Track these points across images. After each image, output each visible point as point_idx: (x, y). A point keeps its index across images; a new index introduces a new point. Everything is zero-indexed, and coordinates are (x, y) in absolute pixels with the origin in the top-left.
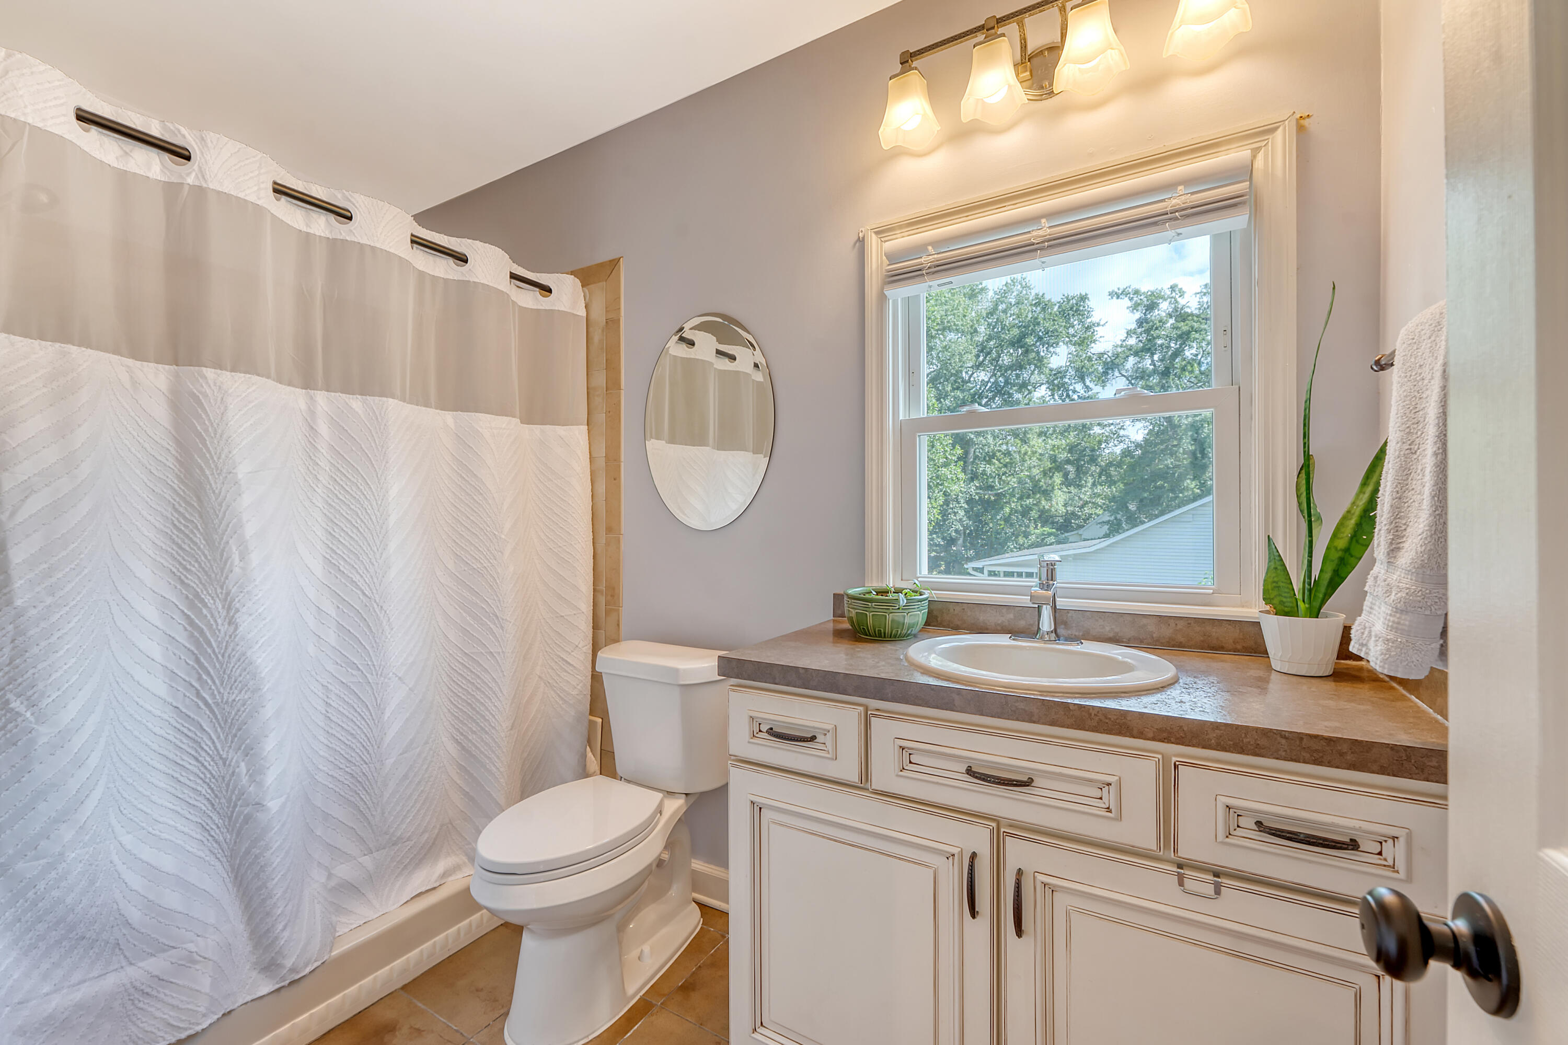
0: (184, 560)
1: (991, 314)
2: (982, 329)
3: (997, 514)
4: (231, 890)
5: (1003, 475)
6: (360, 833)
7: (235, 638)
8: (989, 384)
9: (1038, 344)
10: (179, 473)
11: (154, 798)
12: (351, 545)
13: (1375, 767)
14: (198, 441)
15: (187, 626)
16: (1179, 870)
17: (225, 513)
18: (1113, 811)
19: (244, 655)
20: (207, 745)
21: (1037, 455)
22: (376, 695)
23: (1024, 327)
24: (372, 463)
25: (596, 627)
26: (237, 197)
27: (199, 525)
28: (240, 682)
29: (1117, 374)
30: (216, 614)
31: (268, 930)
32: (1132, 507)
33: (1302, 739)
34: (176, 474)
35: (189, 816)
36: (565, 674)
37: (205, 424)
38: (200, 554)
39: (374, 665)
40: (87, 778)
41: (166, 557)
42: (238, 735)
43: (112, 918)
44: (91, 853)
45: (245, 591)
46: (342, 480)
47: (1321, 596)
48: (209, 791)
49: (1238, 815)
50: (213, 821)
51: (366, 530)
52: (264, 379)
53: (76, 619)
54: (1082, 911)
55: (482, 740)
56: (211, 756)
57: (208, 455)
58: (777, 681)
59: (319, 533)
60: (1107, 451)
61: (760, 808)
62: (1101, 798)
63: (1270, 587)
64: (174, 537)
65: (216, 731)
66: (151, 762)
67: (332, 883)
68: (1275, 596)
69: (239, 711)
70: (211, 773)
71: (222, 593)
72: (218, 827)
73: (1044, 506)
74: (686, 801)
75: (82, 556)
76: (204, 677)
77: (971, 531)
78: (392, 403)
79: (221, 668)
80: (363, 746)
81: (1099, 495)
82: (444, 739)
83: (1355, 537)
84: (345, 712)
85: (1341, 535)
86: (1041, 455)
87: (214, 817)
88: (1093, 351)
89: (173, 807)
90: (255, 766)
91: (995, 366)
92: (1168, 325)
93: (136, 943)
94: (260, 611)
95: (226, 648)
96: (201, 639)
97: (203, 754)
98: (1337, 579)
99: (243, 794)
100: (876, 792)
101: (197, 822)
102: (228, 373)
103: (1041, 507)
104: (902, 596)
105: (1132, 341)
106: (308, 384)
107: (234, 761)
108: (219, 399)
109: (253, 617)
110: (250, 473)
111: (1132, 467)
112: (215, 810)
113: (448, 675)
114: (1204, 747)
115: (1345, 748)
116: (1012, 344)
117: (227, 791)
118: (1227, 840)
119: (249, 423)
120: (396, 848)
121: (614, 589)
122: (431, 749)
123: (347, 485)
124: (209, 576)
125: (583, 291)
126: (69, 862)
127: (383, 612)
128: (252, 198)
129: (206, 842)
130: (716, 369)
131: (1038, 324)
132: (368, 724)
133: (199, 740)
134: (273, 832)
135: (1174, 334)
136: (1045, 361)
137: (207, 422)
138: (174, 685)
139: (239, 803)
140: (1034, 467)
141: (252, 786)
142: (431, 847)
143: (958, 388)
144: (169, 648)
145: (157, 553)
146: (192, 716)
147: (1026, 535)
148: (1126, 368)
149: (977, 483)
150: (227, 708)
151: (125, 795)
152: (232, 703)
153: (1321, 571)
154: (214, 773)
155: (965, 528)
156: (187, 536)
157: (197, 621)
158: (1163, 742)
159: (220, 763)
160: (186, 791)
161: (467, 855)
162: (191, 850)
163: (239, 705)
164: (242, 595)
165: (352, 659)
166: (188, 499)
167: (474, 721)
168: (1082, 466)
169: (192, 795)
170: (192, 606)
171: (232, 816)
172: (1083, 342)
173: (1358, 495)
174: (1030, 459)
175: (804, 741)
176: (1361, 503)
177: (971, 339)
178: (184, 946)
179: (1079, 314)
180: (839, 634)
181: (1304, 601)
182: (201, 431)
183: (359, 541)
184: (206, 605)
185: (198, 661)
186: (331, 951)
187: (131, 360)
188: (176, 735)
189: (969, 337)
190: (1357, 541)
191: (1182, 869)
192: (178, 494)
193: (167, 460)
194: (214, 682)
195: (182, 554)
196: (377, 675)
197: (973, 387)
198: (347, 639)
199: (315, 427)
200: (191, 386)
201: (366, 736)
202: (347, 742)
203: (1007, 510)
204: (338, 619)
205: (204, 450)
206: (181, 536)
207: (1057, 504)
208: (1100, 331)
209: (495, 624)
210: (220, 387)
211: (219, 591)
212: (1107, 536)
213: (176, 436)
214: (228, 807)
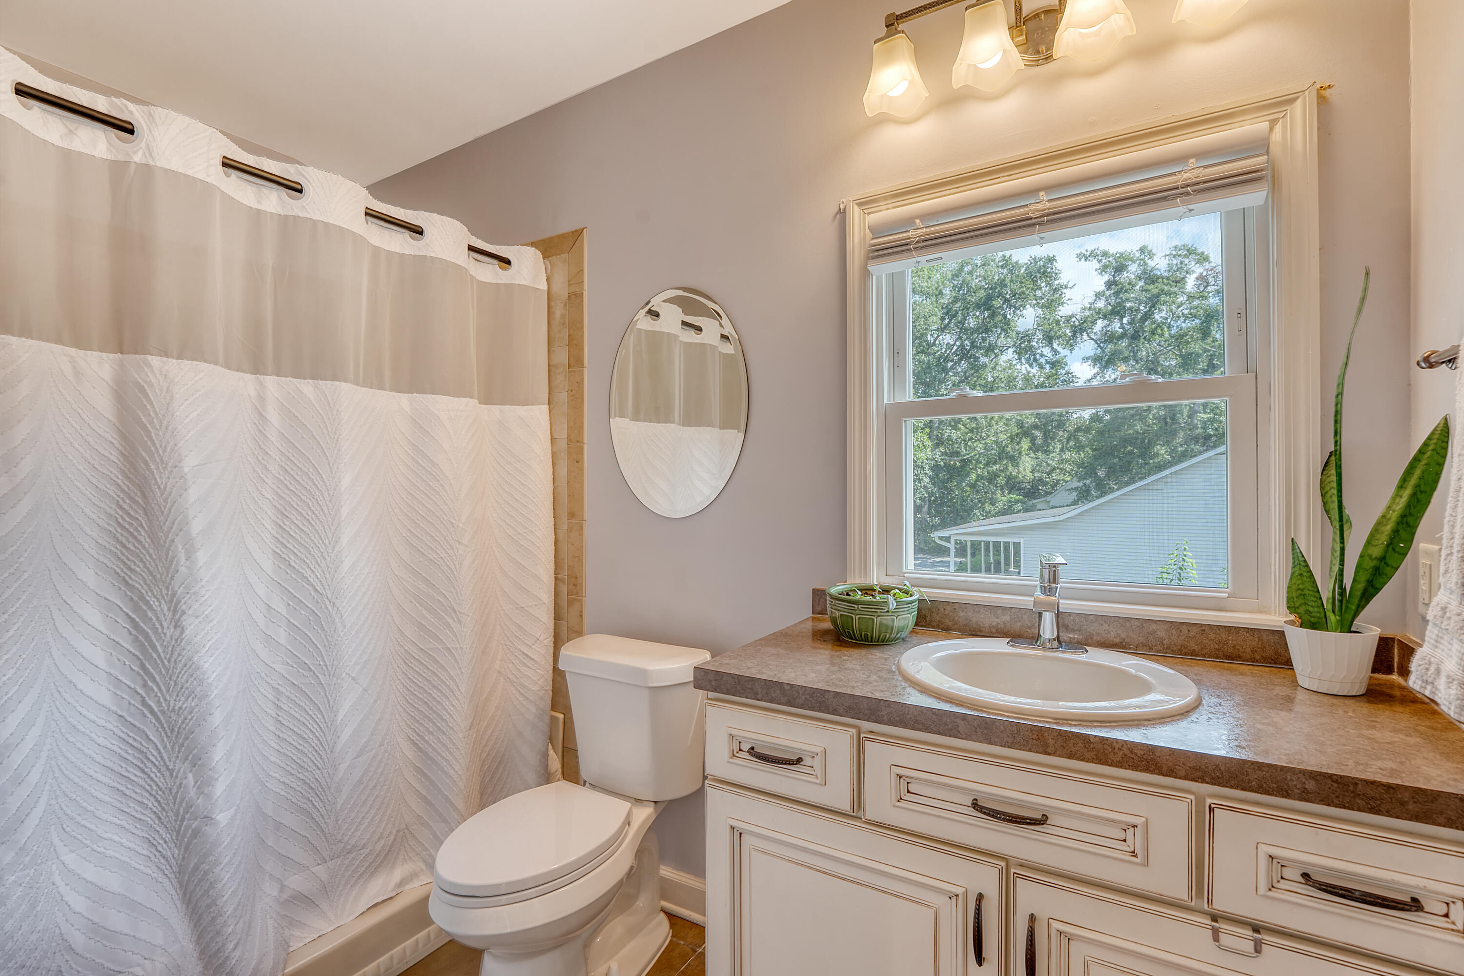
0: (129, 560)
1: (955, 276)
2: (947, 291)
3: (962, 481)
4: (179, 907)
5: (969, 440)
6: (313, 842)
7: (181, 642)
8: (955, 348)
9: (1005, 306)
10: (123, 468)
11: (98, 813)
12: (302, 538)
13: (1442, 820)
14: (142, 433)
15: (131, 630)
16: (1213, 924)
17: (170, 509)
18: (1139, 855)
19: (190, 660)
20: (153, 755)
21: (1004, 420)
22: (329, 696)
23: (991, 289)
24: (324, 451)
25: (557, 617)
26: (185, 175)
27: (143, 522)
28: (187, 688)
29: (1085, 336)
30: (162, 617)
31: (218, 949)
32: (1101, 473)
33: (1356, 784)
34: (121, 469)
35: (135, 831)
36: (525, 668)
37: (150, 415)
38: (145, 553)
39: (326, 665)
40: (28, 796)
41: (109, 556)
42: (185, 745)
43: (54, 944)
44: (31, 875)
45: (192, 591)
46: (293, 470)
47: (1354, 608)
48: (156, 804)
49: (1282, 866)
50: (161, 835)
51: (318, 523)
52: (212, 366)
53: (15, 628)
54: (1103, 963)
55: (440, 741)
56: (158, 768)
57: (153, 449)
58: (759, 696)
59: (269, 527)
60: (1075, 416)
61: (741, 834)
62: (1125, 841)
63: (1294, 595)
64: (118, 535)
65: (163, 740)
66: (95, 775)
67: (285, 896)
68: (1301, 605)
69: (185, 719)
70: (157, 785)
71: (167, 594)
72: (166, 842)
73: (1011, 473)
74: (655, 809)
75: (22, 559)
76: (150, 683)
77: (936, 498)
78: (344, 387)
79: (167, 673)
80: (316, 750)
81: (1067, 461)
82: (400, 740)
83: (1391, 544)
84: (296, 715)
85: (1375, 543)
86: (1007, 420)
87: (161, 831)
88: (1060, 313)
89: (118, 822)
90: (203, 777)
91: (961, 329)
92: (1138, 287)
93: (80, 969)
94: (207, 613)
95: (172, 654)
96: (146, 644)
97: (149, 764)
98: (1371, 589)
99: (191, 807)
100: (869, 822)
101: (143, 837)
102: (174, 361)
103: (1008, 473)
104: (891, 598)
105: (1101, 304)
106: (257, 368)
107: (181, 772)
108: (165, 389)
109: (200, 619)
110: (197, 466)
111: (1101, 433)
112: (162, 823)
113: (403, 673)
114: (1242, 789)
115: (1406, 796)
116: (978, 306)
117: (174, 804)
118: (1270, 893)
119: (194, 414)
120: (351, 856)
121: (576, 578)
122: (386, 752)
123: (297, 475)
124: (154, 577)
125: (544, 263)
126: (8, 886)
127: (335, 609)
128: (201, 176)
129: (153, 858)
130: (681, 341)
131: (1006, 286)
132: (321, 728)
133: (145, 750)
134: (223, 846)
135: (1143, 297)
136: (1012, 324)
137: (152, 413)
138: (118, 692)
139: (187, 816)
140: (1001, 432)
141: (200, 798)
142: (387, 854)
143: (922, 352)
144: (113, 653)
145: (101, 553)
146: (138, 725)
147: (993, 502)
148: (1095, 331)
149: (942, 449)
150: (174, 717)
151: (68, 812)
152: (179, 711)
153: (1354, 580)
154: (161, 784)
155: (931, 494)
156: (132, 534)
157: (142, 625)
158: (1196, 781)
159: (167, 774)
160: (132, 805)
161: (424, 861)
162: (138, 866)
163: (186, 712)
164: (189, 596)
165: (303, 659)
166: (133, 495)
167: (430, 720)
168: (1050, 431)
169: (139, 809)
170: (137, 608)
171: (180, 829)
172: (1051, 305)
173: (1394, 499)
174: (997, 424)
175: (789, 764)
176: (1398, 508)
177: (937, 301)
178: (131, 970)
179: (1047, 276)
180: (820, 636)
181: (1334, 612)
182: (146, 422)
183: (310, 534)
184: (150, 608)
185: (143, 667)
186: (284, 969)
187: (73, 350)
188: (121, 745)
189: (934, 299)
190: (1394, 550)
191: (1217, 921)
192: (122, 490)
193: (111, 454)
194: (160, 689)
195: (126, 554)
196: (329, 675)
197: (939, 351)
198: (298, 638)
199: (264, 414)
200: (136, 376)
201: (319, 740)
202: (299, 747)
203: (974, 476)
204: (287, 617)
205: (149, 443)
206: (125, 534)
207: (1025, 470)
208: (1068, 293)
209: (452, 618)
210: (166, 376)
211: (164, 592)
212: (1075, 503)
213: (120, 428)
214: (176, 821)
